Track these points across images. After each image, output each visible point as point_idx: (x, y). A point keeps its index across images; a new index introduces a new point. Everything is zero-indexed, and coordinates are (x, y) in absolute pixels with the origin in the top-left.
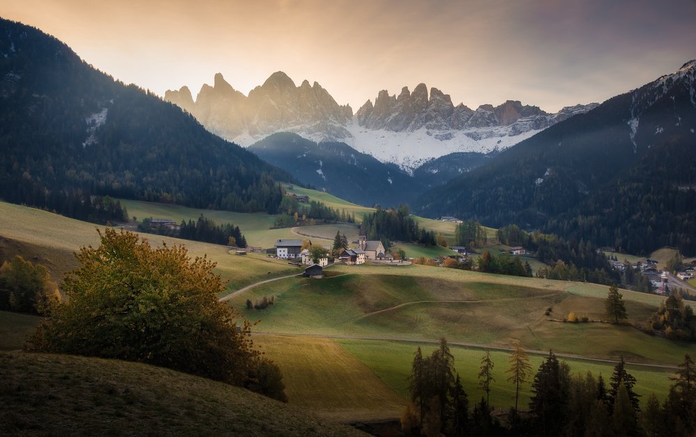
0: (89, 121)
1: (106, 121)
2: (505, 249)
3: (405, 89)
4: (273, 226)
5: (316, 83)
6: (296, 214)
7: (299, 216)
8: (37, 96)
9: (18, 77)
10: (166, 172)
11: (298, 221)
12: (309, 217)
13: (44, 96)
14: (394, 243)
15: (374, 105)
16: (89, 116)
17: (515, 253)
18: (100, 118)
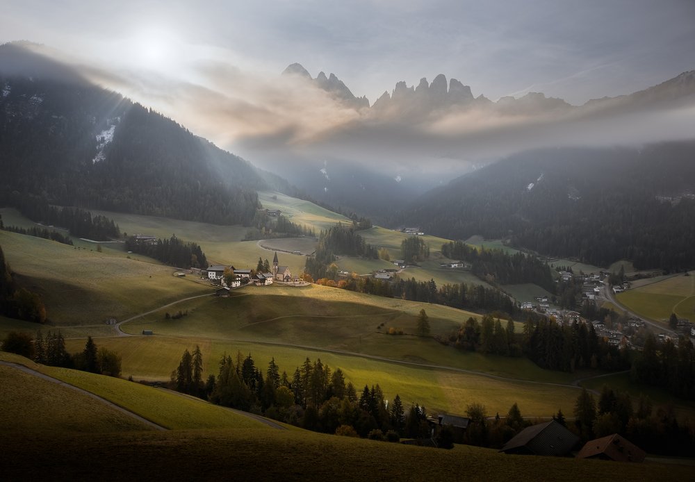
0: (98, 138)
1: (113, 138)
2: (445, 262)
3: (424, 81)
4: (244, 238)
5: (332, 75)
6: (264, 228)
7: (266, 230)
8: (56, 117)
9: (41, 100)
10: (160, 188)
11: (266, 234)
12: (275, 231)
13: (62, 117)
14: (340, 257)
15: (391, 96)
16: (100, 134)
17: (453, 266)
18: (108, 135)
